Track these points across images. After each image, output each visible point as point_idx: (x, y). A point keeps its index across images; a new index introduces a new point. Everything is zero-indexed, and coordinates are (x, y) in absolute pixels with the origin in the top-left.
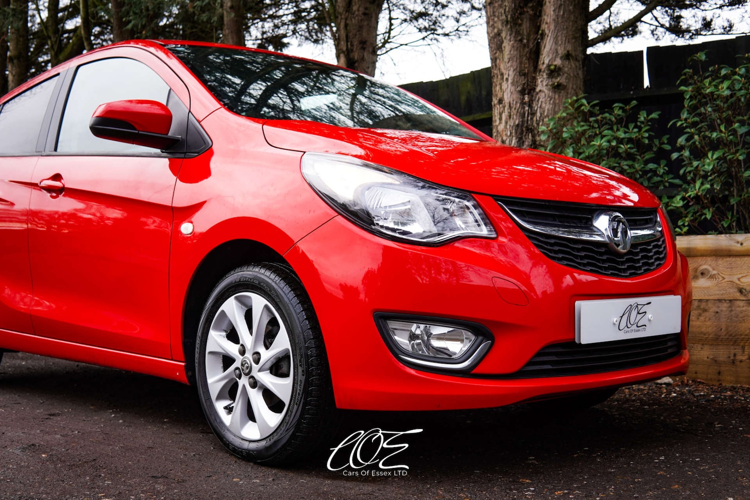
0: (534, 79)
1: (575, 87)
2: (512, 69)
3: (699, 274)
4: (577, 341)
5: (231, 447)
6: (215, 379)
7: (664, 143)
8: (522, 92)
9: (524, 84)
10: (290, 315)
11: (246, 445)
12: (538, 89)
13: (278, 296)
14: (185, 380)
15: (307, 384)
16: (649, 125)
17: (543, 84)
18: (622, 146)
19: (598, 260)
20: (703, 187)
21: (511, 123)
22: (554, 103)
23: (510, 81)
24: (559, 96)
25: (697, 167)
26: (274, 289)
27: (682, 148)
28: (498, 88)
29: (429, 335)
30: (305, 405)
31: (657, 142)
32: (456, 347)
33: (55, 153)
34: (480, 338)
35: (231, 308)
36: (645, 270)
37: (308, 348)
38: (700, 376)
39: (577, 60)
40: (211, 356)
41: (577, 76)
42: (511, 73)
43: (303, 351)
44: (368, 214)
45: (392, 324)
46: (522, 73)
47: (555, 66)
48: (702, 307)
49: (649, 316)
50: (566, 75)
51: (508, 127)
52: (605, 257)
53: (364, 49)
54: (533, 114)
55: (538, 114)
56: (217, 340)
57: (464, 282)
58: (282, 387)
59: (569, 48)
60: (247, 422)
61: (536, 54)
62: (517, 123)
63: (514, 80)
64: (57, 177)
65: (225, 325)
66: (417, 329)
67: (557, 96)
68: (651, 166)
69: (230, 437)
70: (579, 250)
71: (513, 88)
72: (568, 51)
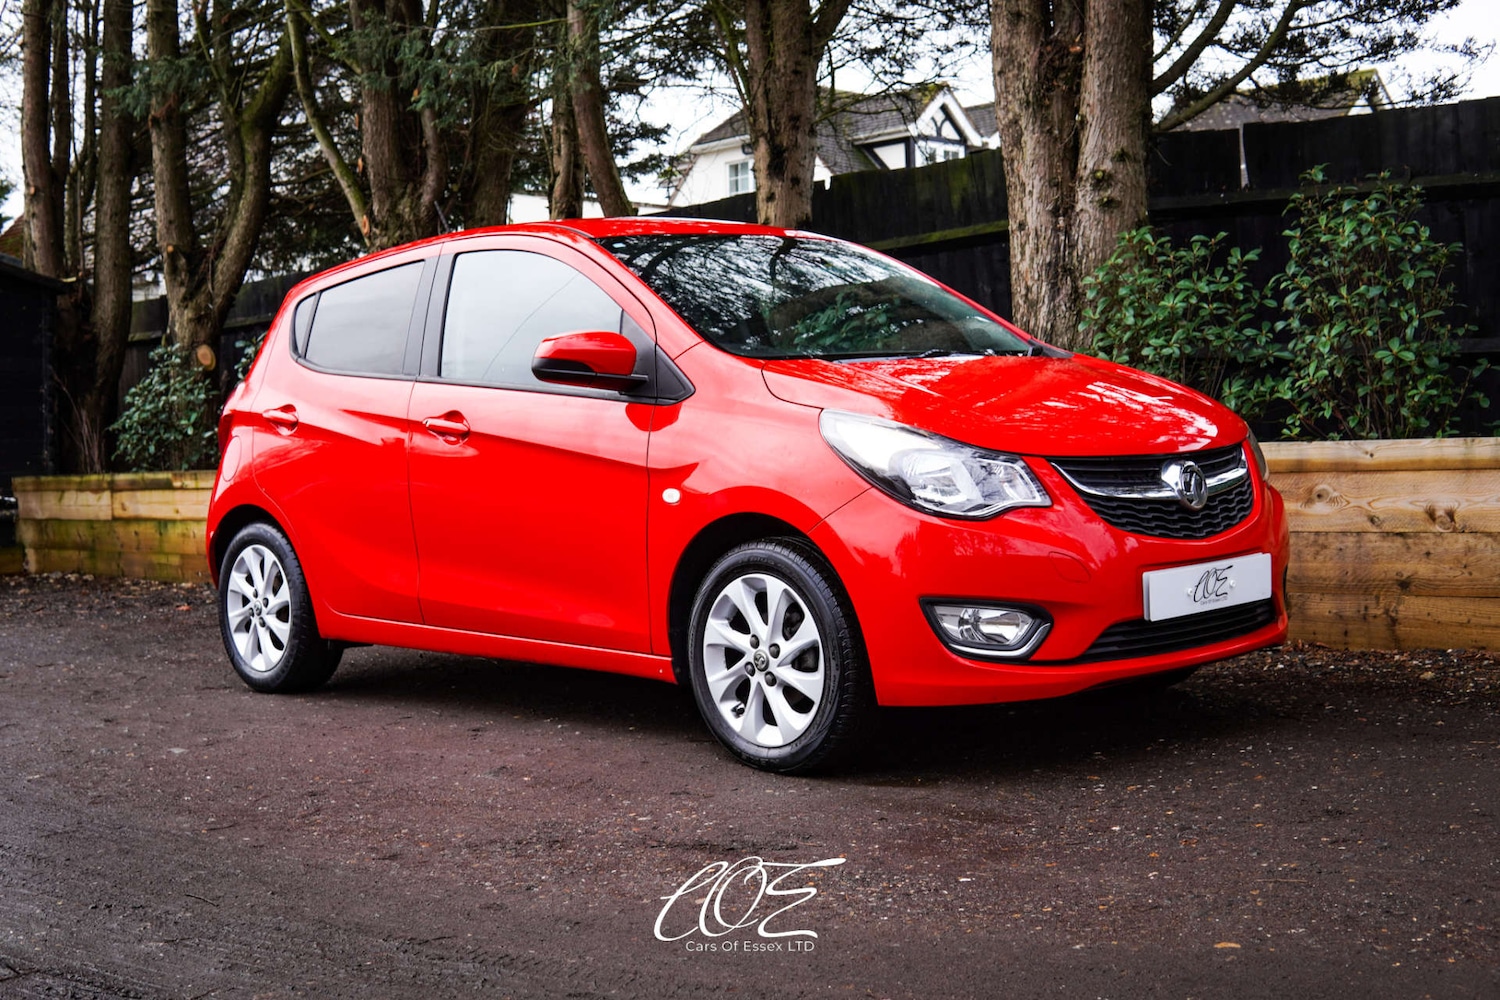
0: (1072, 191)
1: (1134, 202)
2: (1038, 177)
3: (1314, 496)
4: (1146, 618)
5: (744, 757)
6: (718, 677)
7: (1266, 297)
8: (1055, 213)
9: (1057, 200)
10: (815, 597)
11: (764, 753)
12: (1078, 209)
13: (801, 578)
14: (672, 679)
15: (843, 679)
16: (1244, 271)
17: (1085, 200)
18: (1205, 306)
19: (1168, 521)
20: (1319, 374)
21: (1039, 259)
22: (1104, 229)
23: (1035, 196)
24: (1111, 218)
25: (1312, 341)
26: (796, 571)
27: (1288, 315)
28: (1017, 205)
29: (977, 620)
30: (840, 703)
31: (1256, 295)
32: (1011, 633)
33: (438, 379)
34: (1038, 621)
35: (737, 592)
36: (1226, 527)
37: (842, 638)
38: (1320, 637)
39: (1135, 160)
40: (711, 649)
41: (1135, 187)
42: (1036, 182)
43: (835, 642)
45: (940, 610)
46: (1053, 183)
47: (1104, 172)
48: (1320, 542)
49: (1231, 581)
50: (1120, 185)
51: (1035, 266)
52: (1176, 517)
53: (796, 128)
54: (1073, 246)
55: (1080, 246)
56: (717, 631)
57: (1012, 552)
58: (811, 684)
59: (1124, 142)
60: (763, 726)
61: (1073, 152)
62: (1048, 260)
63: (1041, 194)
64: (454, 416)
65: (726, 611)
66: (967, 613)
67: (1107, 218)
68: (1249, 332)
69: (743, 745)
70: (1145, 512)
71: (1040, 207)
72: (1122, 150)
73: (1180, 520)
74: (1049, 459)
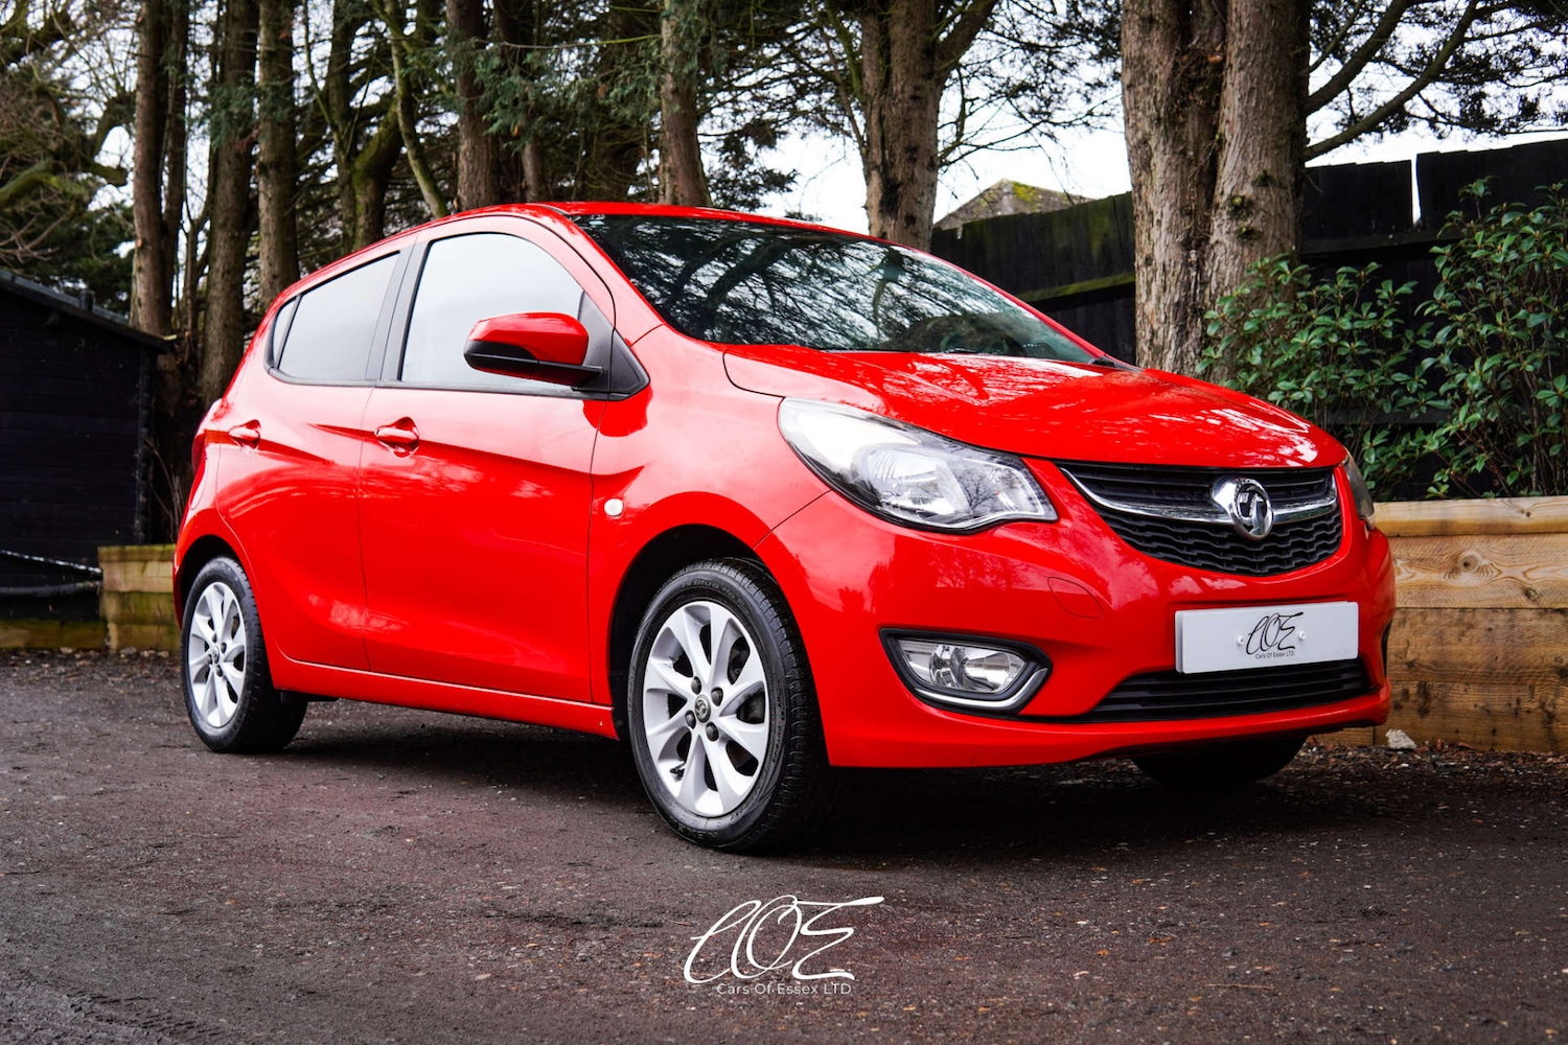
0: (1207, 220)
1: (1278, 234)
2: (1168, 204)
3: (1460, 565)
4: (1178, 669)
5: (680, 829)
6: (657, 729)
7: (1421, 337)
8: (1186, 245)
9: (1189, 230)
10: (764, 633)
11: (702, 824)
12: (1212, 241)
13: (747, 605)
14: (613, 734)
15: (789, 731)
16: (1396, 306)
17: (1222, 231)
18: (1347, 344)
19: (1217, 551)
20: (1470, 418)
21: (1167, 299)
22: (1242, 264)
23: (1164, 226)
24: (1250, 251)
25: (1463, 381)
26: (742, 597)
27: (1437, 351)
28: (1144, 237)
29: (963, 662)
30: (785, 762)
31: (1410, 335)
32: (1001, 678)
33: (399, 384)
34: (1032, 664)
35: (680, 624)
36: (1297, 565)
37: (789, 680)
38: (1462, 736)
39: (1281, 186)
40: (651, 695)
41: (1281, 216)
42: (1166, 210)
43: (782, 685)
44: (873, 490)
45: (907, 645)
46: (1185, 211)
47: (1243, 198)
48: (1466, 620)
49: (1299, 632)
50: (1262, 213)
51: (1162, 306)
52: (1227, 546)
53: (913, 160)
54: (1205, 284)
55: (1214, 284)
56: (659, 672)
57: (1020, 587)
58: (754, 738)
59: (1268, 165)
60: (704, 791)
61: (1210, 176)
62: (1176, 300)
63: (1171, 224)
64: (405, 423)
65: (671, 650)
66: (943, 652)
67: (1246, 251)
68: (1399, 377)
69: (679, 814)
70: (1185, 536)
71: (1170, 238)
72: (1265, 172)
73: (1232, 551)
74: (1060, 463)
